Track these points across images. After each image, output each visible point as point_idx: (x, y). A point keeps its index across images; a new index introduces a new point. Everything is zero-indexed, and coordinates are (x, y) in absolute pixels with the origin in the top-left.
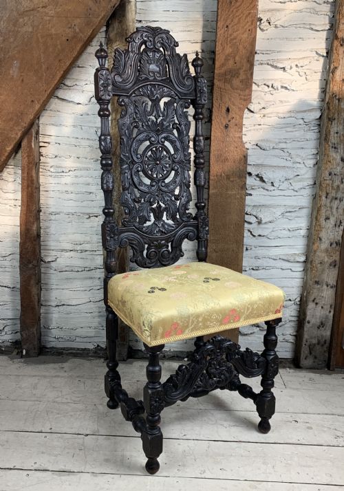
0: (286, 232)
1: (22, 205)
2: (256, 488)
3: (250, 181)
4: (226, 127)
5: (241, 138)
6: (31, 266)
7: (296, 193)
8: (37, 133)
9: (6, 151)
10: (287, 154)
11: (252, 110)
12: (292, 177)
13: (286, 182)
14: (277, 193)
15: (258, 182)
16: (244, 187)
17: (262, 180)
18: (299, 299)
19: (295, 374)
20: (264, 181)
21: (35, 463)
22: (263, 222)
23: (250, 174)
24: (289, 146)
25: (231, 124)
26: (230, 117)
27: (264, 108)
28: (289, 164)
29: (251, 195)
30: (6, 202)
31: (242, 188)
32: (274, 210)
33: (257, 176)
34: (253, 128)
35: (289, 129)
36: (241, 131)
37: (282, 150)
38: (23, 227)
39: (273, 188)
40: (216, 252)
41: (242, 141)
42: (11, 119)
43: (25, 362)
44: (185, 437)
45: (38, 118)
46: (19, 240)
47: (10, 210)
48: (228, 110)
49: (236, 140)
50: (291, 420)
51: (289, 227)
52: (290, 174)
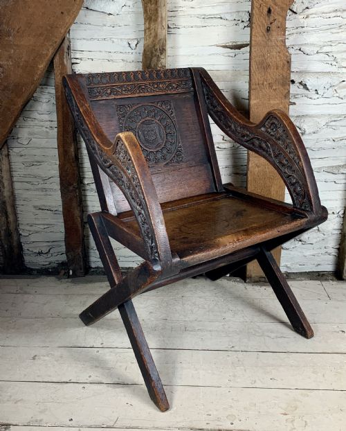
0: (330, 143)
1: (58, 127)
2: (308, 396)
3: (294, 89)
4: (268, 30)
5: (284, 42)
6: (71, 188)
7: (341, 101)
8: (69, 48)
9: (38, 69)
10: (332, 59)
11: (295, 11)
12: (337, 82)
13: (330, 89)
14: (321, 101)
15: (301, 90)
16: (287, 95)
17: (305, 86)
18: (342, 212)
19: (338, 286)
20: (308, 89)
21: (90, 377)
22: (307, 132)
23: (293, 82)
24: (334, 49)
25: (273, 27)
26: (272, 19)
27: (307, 8)
28: (334, 69)
29: (294, 104)
30: (42, 123)
31: (285, 97)
32: (319, 120)
33: (301, 83)
34: (295, 31)
35: (334, 31)
36: (284, 35)
37: (327, 53)
38: (61, 149)
39: (317, 96)
40: (258, 167)
41: (285, 46)
42: (41, 34)
43: (72, 282)
44: (233, 349)
45: (69, 32)
46: (58, 163)
47: (47, 132)
48: (269, 11)
49: (279, 44)
50: (338, 330)
51: (334, 137)
52: (336, 80)
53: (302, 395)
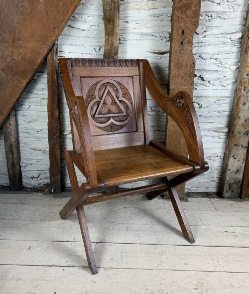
0: (217, 113)
1: (48, 99)
3: (196, 80)
4: (182, 43)
5: (191, 51)
6: (55, 137)
7: (224, 88)
8: (57, 50)
9: (37, 62)
10: (219, 62)
11: (197, 32)
12: (222, 77)
13: (218, 81)
14: (212, 87)
15: (200, 81)
16: (192, 83)
17: (202, 79)
18: (223, 156)
19: (220, 202)
20: (204, 80)
21: (67, 262)
22: (203, 106)
23: (195, 76)
24: (220, 56)
25: (185, 41)
26: (184, 37)
27: (205, 31)
28: (220, 69)
29: (196, 89)
30: (37, 96)
31: (191, 84)
32: (210, 99)
33: (200, 77)
34: (197, 45)
35: (221, 46)
36: (192, 47)
37: (216, 59)
38: (50, 112)
39: (209, 85)
40: (173, 126)
41: (192, 53)
42: (40, 41)
43: (54, 197)
44: (159, 243)
45: (57, 40)
46: (47, 121)
47: (41, 102)
48: (183, 32)
49: (188, 52)
50: (223, 231)
51: (219, 110)
52: (221, 75)
53: (205, 275)
